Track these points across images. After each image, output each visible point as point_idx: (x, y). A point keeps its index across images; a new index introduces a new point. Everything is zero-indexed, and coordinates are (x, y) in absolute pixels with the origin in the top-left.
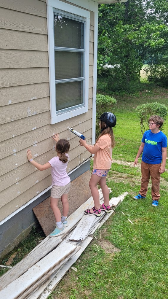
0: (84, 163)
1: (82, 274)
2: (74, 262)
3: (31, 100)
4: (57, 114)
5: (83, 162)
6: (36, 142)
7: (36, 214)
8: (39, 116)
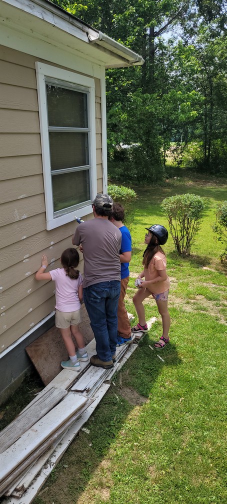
1: (97, 437)
2: (86, 420)
3: (19, 198)
4: (55, 216)
6: (27, 256)
7: (30, 355)
8: (31, 220)
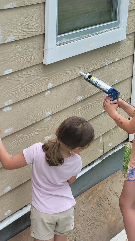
0: (110, 154)
4: (59, 43)
5: (110, 151)
6: (10, 102)
